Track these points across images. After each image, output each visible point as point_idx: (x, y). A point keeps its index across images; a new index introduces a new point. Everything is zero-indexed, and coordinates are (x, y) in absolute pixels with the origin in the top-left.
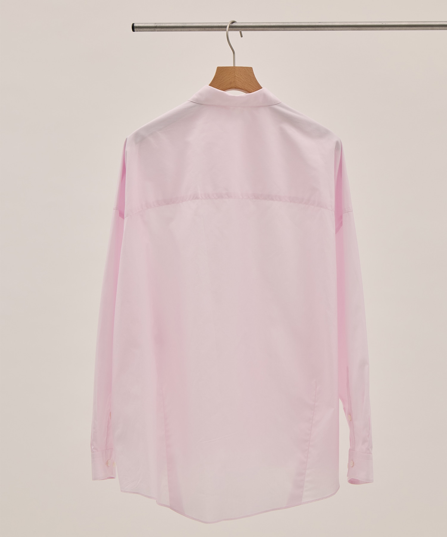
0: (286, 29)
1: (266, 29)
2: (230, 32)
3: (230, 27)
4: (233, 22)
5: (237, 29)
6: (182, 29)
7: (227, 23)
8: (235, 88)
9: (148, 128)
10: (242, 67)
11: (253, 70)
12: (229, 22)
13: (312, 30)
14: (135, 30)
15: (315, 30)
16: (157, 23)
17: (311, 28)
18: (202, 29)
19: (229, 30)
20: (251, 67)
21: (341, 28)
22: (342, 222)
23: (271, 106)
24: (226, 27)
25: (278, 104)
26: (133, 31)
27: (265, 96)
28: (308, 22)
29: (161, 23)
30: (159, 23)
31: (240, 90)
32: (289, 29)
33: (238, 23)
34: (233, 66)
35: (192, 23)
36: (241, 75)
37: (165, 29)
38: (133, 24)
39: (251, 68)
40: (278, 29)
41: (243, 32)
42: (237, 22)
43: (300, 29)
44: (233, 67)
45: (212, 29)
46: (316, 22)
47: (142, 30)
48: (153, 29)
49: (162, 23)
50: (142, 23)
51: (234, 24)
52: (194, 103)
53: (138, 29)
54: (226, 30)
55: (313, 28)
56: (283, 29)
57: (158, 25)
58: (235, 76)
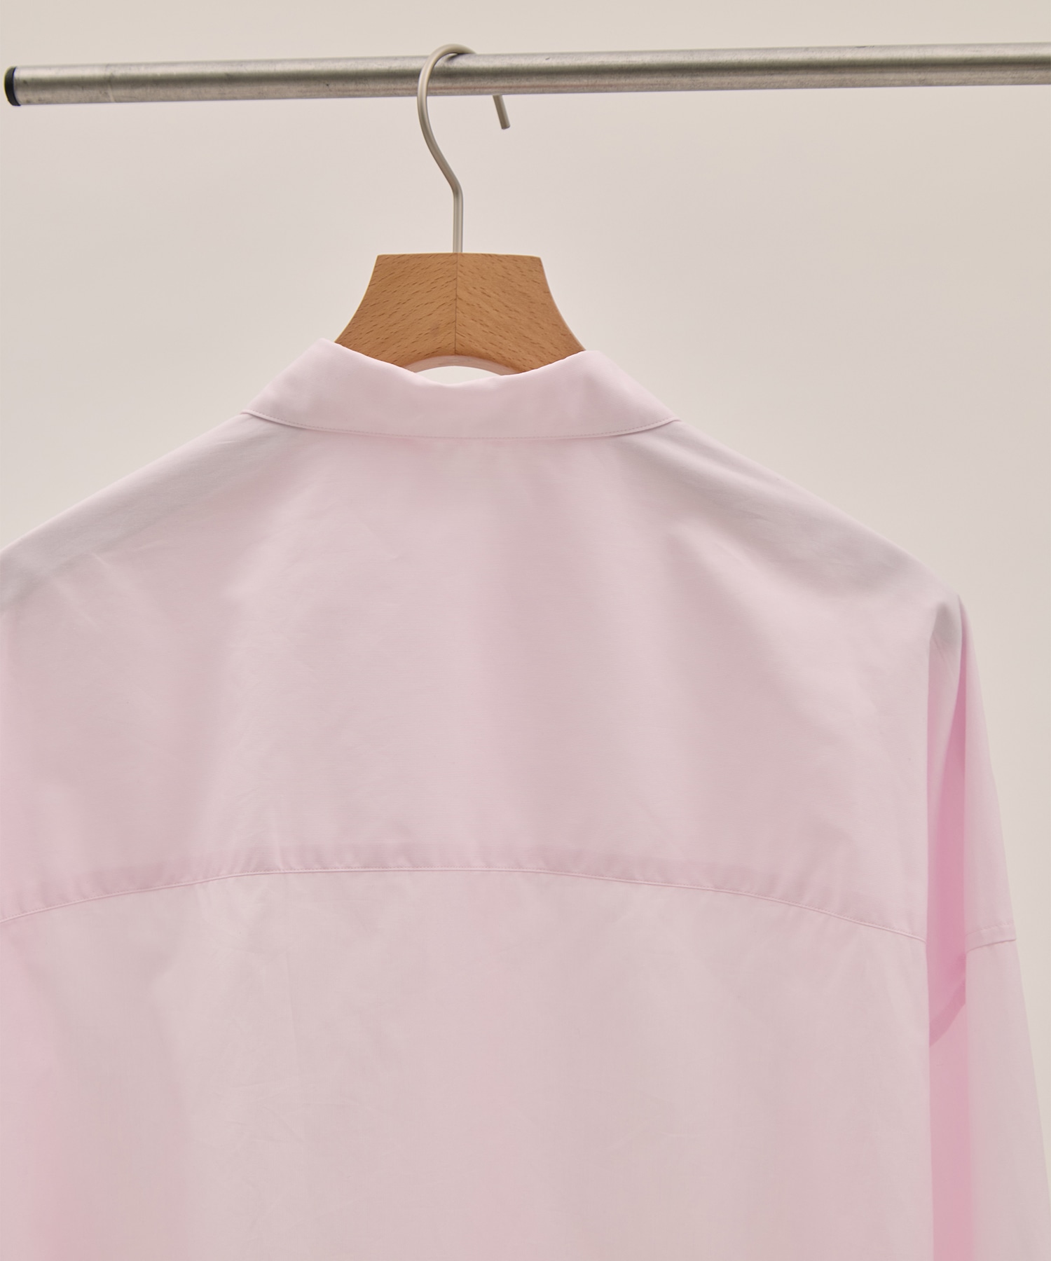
0: (700, 80)
1: (607, 81)
2: (436, 105)
3: (436, 75)
4: (460, 53)
5: (484, 83)
6: (227, 90)
7: (425, 57)
8: (456, 353)
9: (51, 539)
10: (490, 255)
11: (542, 272)
12: (429, 54)
13: (825, 87)
14: (20, 96)
15: (841, 86)
16: (115, 65)
17: (818, 77)
18: (314, 87)
19: (431, 92)
20: (532, 258)
21: (965, 75)
22: (964, 983)
23: (623, 438)
24: (414, 75)
25: (659, 428)
26: (13, 100)
27: (593, 388)
28: (807, 49)
29: (131, 65)
30: (124, 65)
31: (479, 361)
32: (714, 80)
33: (480, 56)
34: (451, 251)
35: (272, 62)
36: (487, 291)
37: (149, 91)
38: (11, 72)
39: (536, 263)
40: (665, 79)
41: (508, 100)
42: (478, 52)
43: (767, 78)
44: (455, 254)
45: (361, 86)
46: (845, 48)
47: (47, 95)
48: (94, 93)
49: (139, 65)
50: (50, 67)
51: (461, 63)
52: (262, 423)
53: (30, 95)
54: (413, 92)
55: (829, 77)
56: (686, 80)
57: (119, 72)
58: (457, 298)
